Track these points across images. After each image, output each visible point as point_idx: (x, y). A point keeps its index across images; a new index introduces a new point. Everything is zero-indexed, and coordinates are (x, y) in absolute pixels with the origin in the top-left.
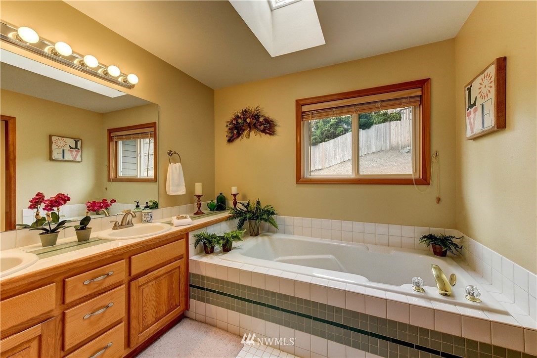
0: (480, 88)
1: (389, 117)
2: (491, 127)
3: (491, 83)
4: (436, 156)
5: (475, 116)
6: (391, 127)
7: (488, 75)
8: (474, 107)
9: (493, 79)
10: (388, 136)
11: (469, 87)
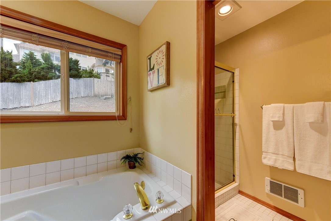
0: (156, 59)
1: (93, 75)
2: (163, 84)
3: (163, 56)
4: (130, 100)
5: (153, 76)
6: (95, 81)
7: (162, 51)
8: (153, 70)
9: (164, 54)
10: (92, 87)
11: (150, 57)
